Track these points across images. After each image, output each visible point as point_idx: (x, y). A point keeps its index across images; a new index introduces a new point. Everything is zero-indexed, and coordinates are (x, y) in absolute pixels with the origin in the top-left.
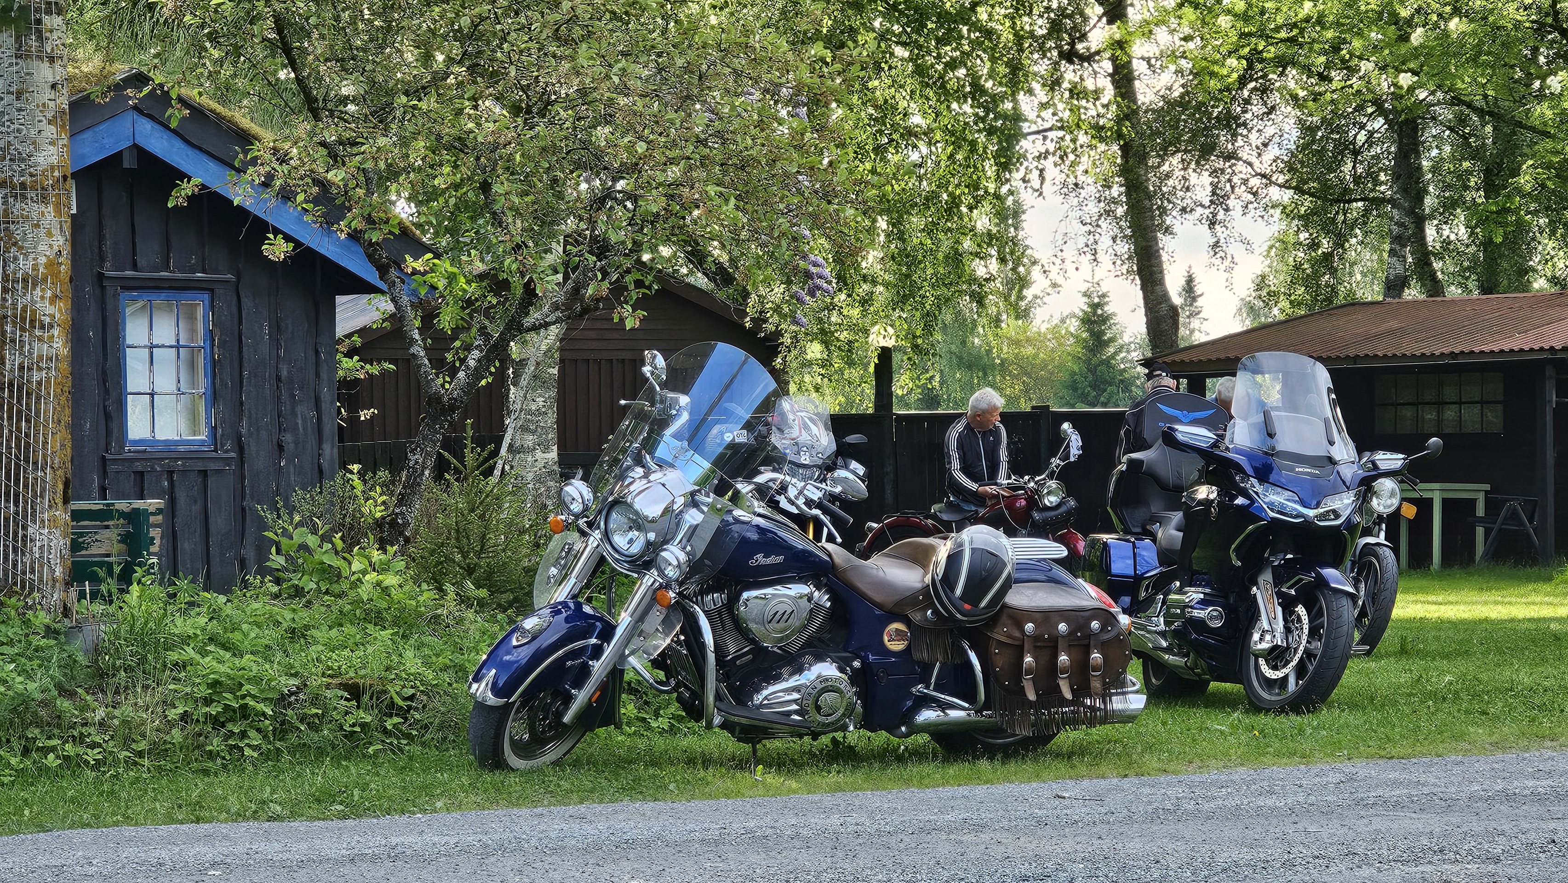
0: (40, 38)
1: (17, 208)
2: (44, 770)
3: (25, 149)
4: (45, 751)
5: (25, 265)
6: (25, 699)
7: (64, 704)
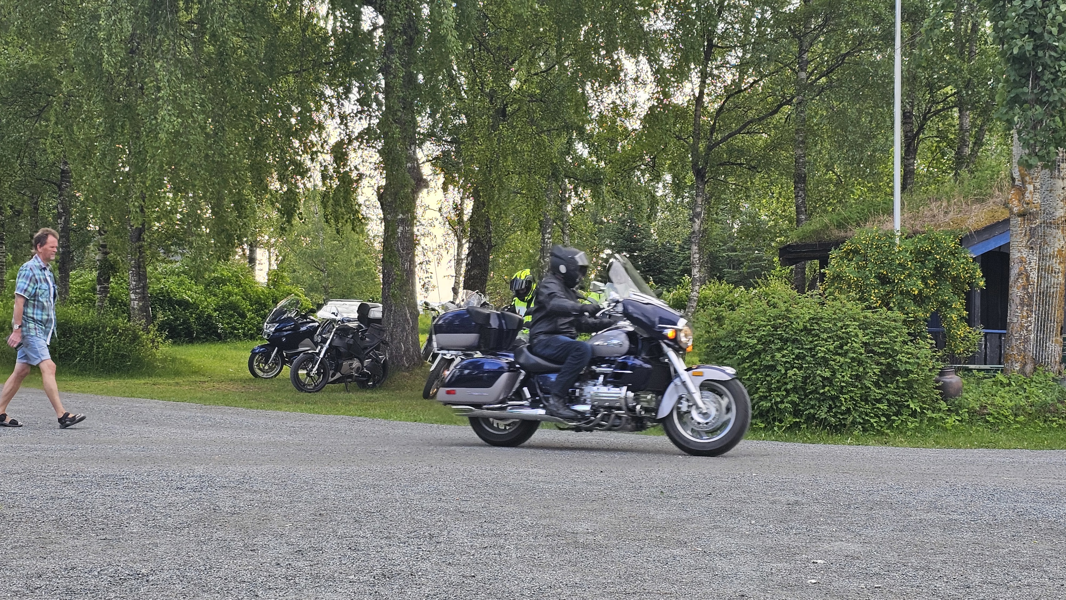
0: (1059, 171)
1: (1048, 231)
2: (1051, 428)
3: (1052, 210)
4: (1052, 421)
5: (1050, 251)
6: (1045, 403)
7: (1059, 405)
